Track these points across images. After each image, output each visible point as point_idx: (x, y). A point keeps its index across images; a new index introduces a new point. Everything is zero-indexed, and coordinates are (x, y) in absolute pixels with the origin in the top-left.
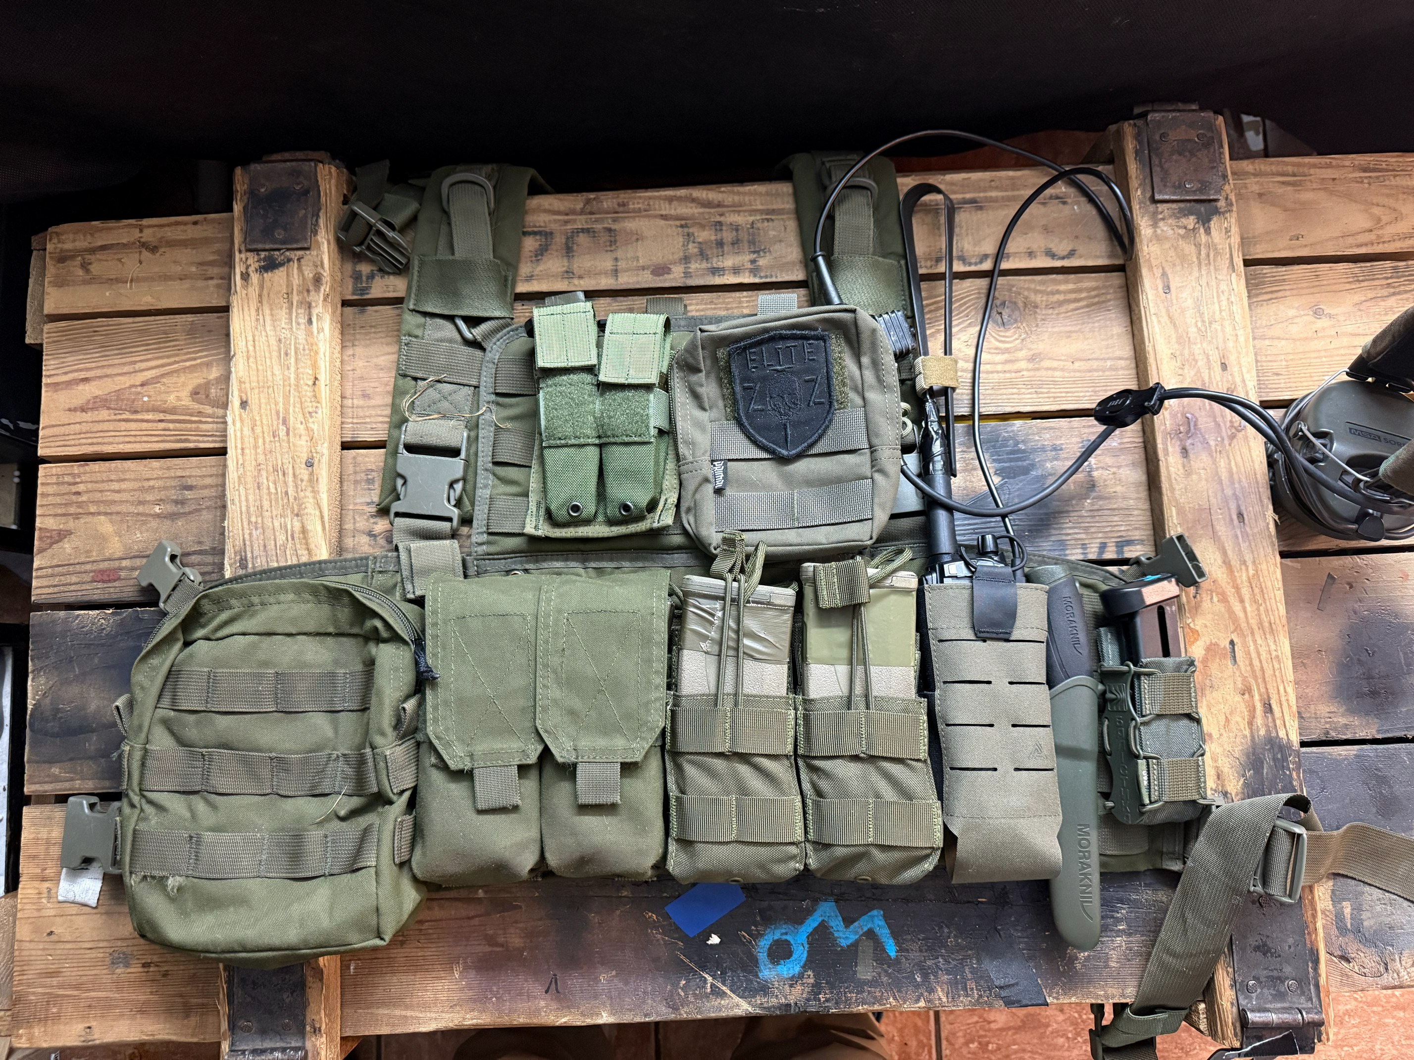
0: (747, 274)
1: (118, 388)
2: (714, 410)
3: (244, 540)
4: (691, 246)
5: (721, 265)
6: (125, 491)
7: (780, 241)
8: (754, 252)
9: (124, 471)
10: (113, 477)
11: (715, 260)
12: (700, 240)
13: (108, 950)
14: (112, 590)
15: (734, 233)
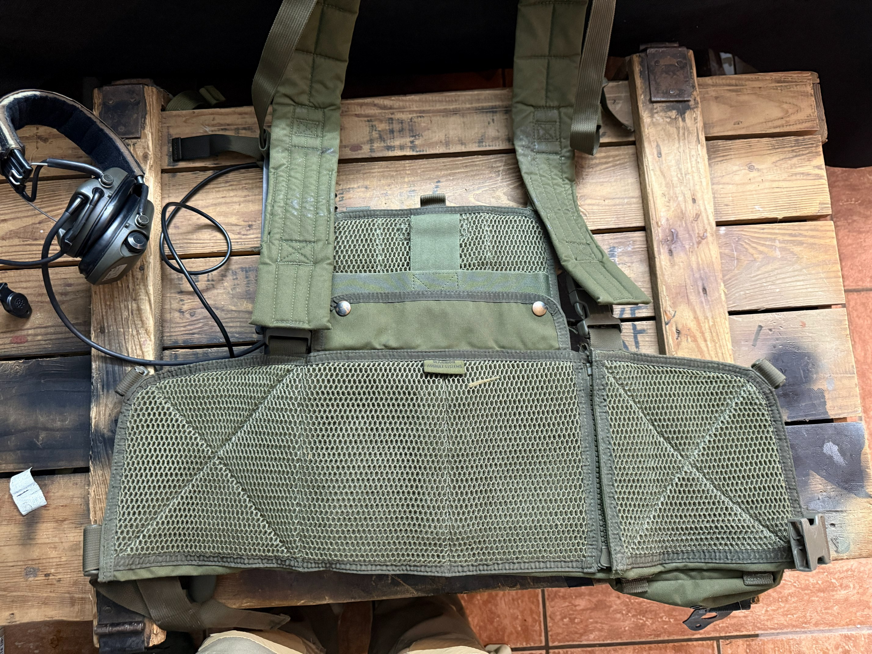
0: (408, 149)
1: (25, 225)
3: (102, 316)
4: (374, 133)
5: (392, 144)
6: (29, 288)
7: (428, 129)
8: (413, 136)
9: (29, 276)
10: (22, 279)
11: (389, 141)
12: (380, 129)
13: (24, 567)
14: (23, 348)
15: (400, 125)
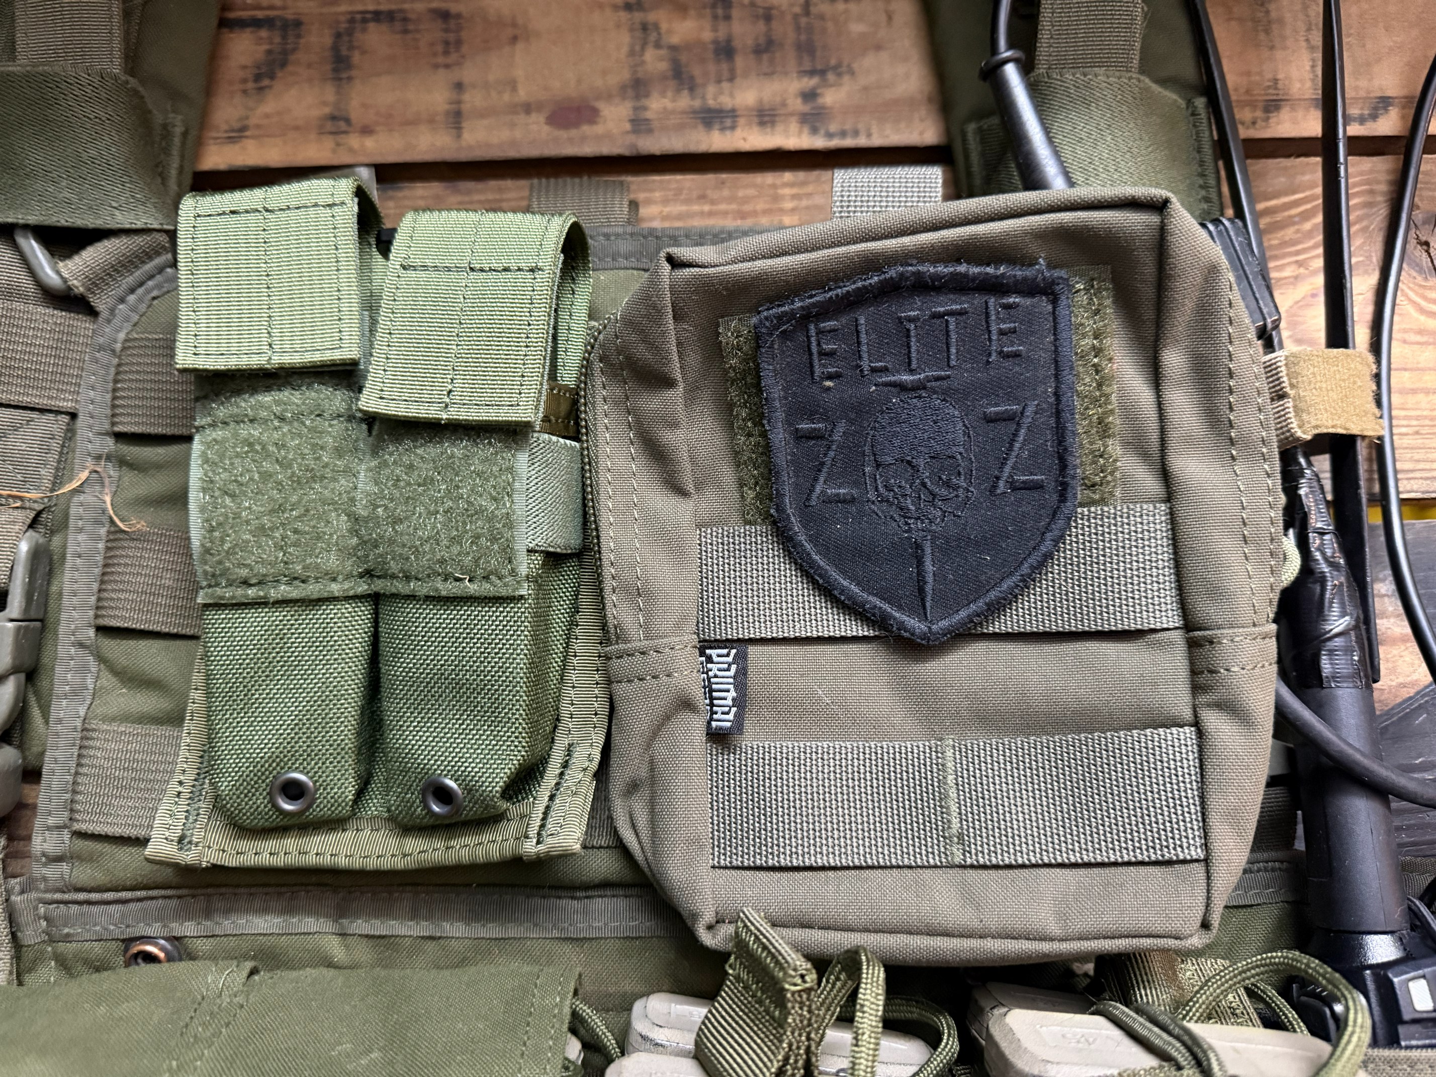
0: (794, 126)
2: (710, 494)
4: (650, 55)
5: (726, 101)
7: (878, 48)
8: (812, 73)
11: (711, 90)
12: (675, 40)
15: (761, 26)
